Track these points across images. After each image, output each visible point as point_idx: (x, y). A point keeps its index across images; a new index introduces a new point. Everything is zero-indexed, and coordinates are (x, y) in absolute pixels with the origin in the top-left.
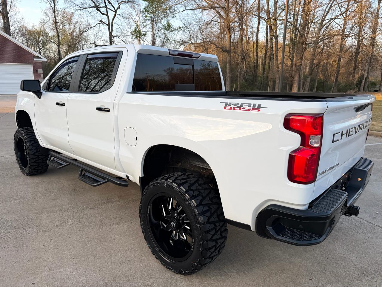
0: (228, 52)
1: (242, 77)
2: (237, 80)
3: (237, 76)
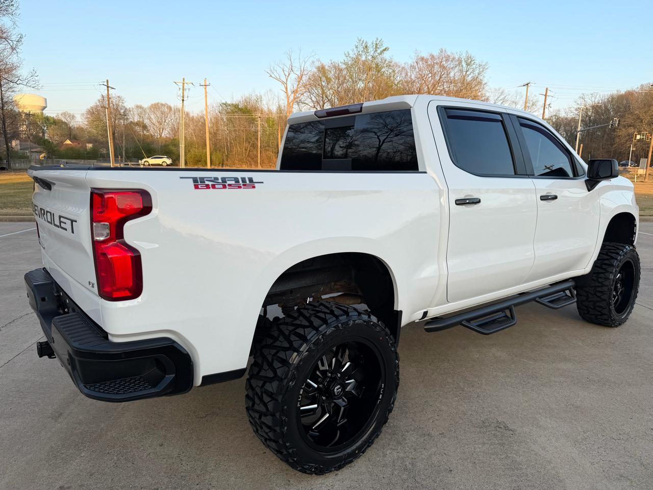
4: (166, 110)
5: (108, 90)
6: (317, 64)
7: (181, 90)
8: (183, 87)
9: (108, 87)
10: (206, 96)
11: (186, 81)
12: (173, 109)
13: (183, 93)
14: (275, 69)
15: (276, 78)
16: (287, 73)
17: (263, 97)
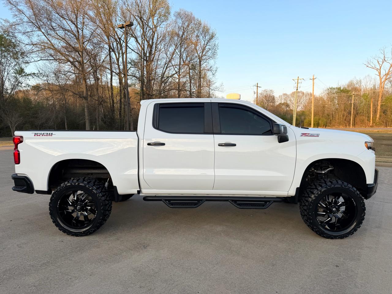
0: (86, 98)
1: (100, 120)
2: (96, 122)
3: (96, 119)
4: (301, 95)
5: (257, 88)
7: (297, 84)
8: (298, 82)
9: (257, 87)
10: (313, 85)
11: (300, 78)
12: (305, 94)
13: (297, 85)
14: (372, 61)
15: (372, 67)
16: (381, 63)
17: (362, 81)
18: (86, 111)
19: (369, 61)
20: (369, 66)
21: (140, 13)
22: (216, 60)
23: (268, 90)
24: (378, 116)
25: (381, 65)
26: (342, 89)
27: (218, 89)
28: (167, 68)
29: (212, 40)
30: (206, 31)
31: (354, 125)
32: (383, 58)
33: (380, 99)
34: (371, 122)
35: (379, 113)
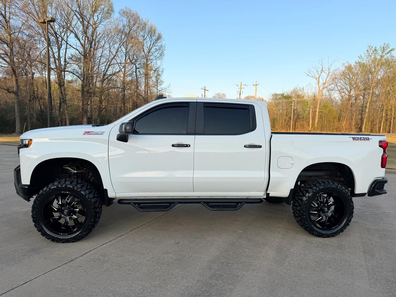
0: (16, 94)
2: (27, 119)
5: (205, 91)
6: (347, 65)
7: (240, 89)
8: (241, 87)
10: (256, 91)
11: (242, 84)
13: (240, 91)
14: (312, 70)
15: (312, 76)
16: (320, 73)
17: (304, 88)
18: (16, 107)
19: (310, 71)
20: (310, 75)
21: (79, 7)
22: (162, 61)
23: (221, 93)
24: (316, 121)
25: (319, 75)
26: (284, 95)
27: (165, 90)
28: (109, 66)
29: (159, 41)
30: (152, 32)
31: (295, 129)
32: (321, 69)
33: (318, 106)
34: (310, 127)
35: (317, 119)
